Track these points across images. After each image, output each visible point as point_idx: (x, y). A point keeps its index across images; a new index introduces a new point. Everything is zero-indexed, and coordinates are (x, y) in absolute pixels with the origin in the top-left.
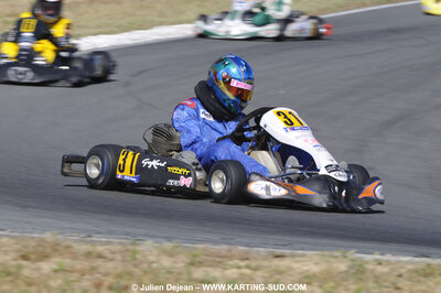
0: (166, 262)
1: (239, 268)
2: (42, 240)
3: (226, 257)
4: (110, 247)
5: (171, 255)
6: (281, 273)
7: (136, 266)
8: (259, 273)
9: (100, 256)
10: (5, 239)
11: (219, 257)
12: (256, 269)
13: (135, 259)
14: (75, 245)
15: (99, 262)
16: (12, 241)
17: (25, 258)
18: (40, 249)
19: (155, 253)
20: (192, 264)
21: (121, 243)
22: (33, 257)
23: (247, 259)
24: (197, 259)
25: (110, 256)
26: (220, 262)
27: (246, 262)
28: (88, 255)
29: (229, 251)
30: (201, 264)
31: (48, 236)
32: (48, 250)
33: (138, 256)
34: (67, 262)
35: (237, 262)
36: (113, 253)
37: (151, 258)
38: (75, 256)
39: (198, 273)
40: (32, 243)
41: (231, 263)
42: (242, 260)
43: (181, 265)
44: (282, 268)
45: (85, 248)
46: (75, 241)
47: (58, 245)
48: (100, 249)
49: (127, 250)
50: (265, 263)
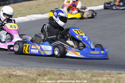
0: (84, 76)
1: (107, 77)
2: (45, 70)
3: (103, 74)
4: (67, 72)
5: (86, 74)
6: (120, 78)
7: (74, 77)
8: (114, 78)
9: (63, 75)
10: (33, 70)
11: (101, 74)
12: (113, 77)
13: (74, 75)
14: (55, 72)
15: (63, 76)
16: (35, 71)
17: (39, 75)
18: (44, 73)
19: (81, 73)
20: (93, 76)
21: (70, 71)
22: (42, 75)
23: (110, 74)
24: (94, 75)
25: (66, 74)
26: (101, 76)
27: (109, 75)
28: (59, 74)
29: (104, 72)
30: (95, 76)
31: (47, 69)
32: (47, 73)
33: (75, 74)
34: (53, 76)
35: (107, 75)
36: (67, 74)
37: (79, 75)
38: (55, 75)
39: (94, 79)
40: (42, 71)
41: (105, 76)
42: (108, 75)
43: (89, 77)
44: (121, 77)
45: (58, 72)
46: (55, 70)
47: (49, 71)
48: (63, 72)
49: (72, 73)
50: (116, 76)
